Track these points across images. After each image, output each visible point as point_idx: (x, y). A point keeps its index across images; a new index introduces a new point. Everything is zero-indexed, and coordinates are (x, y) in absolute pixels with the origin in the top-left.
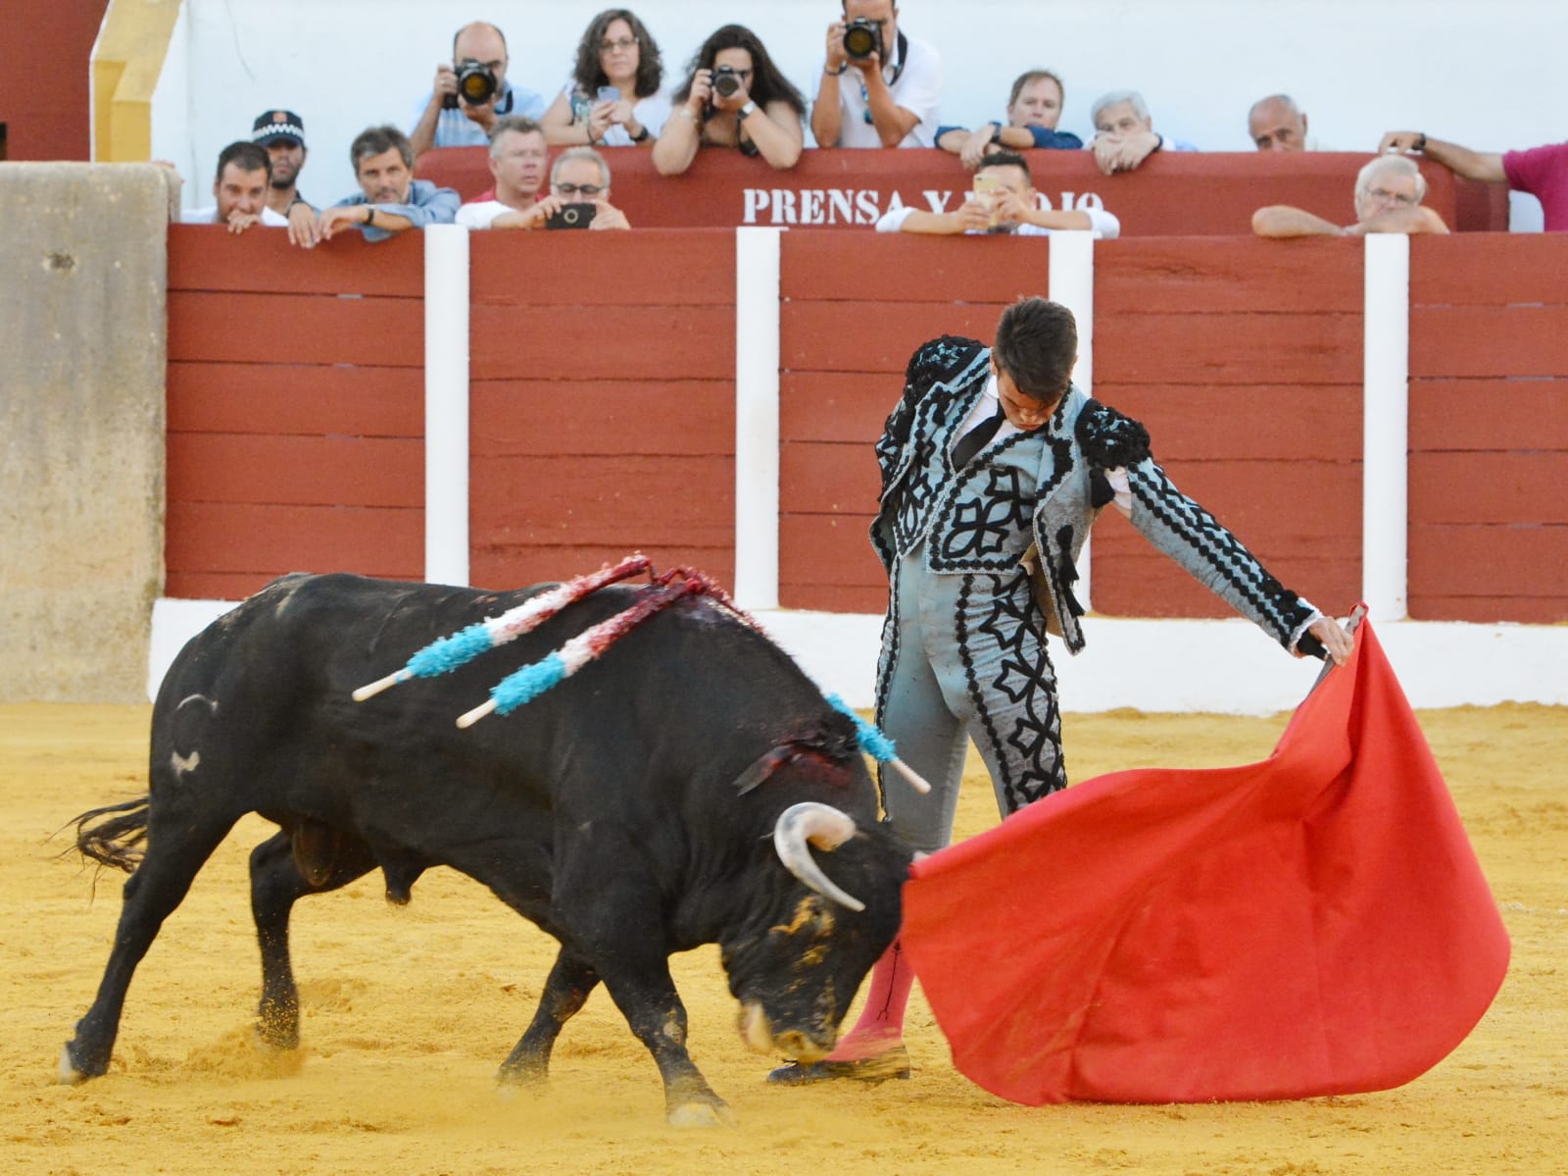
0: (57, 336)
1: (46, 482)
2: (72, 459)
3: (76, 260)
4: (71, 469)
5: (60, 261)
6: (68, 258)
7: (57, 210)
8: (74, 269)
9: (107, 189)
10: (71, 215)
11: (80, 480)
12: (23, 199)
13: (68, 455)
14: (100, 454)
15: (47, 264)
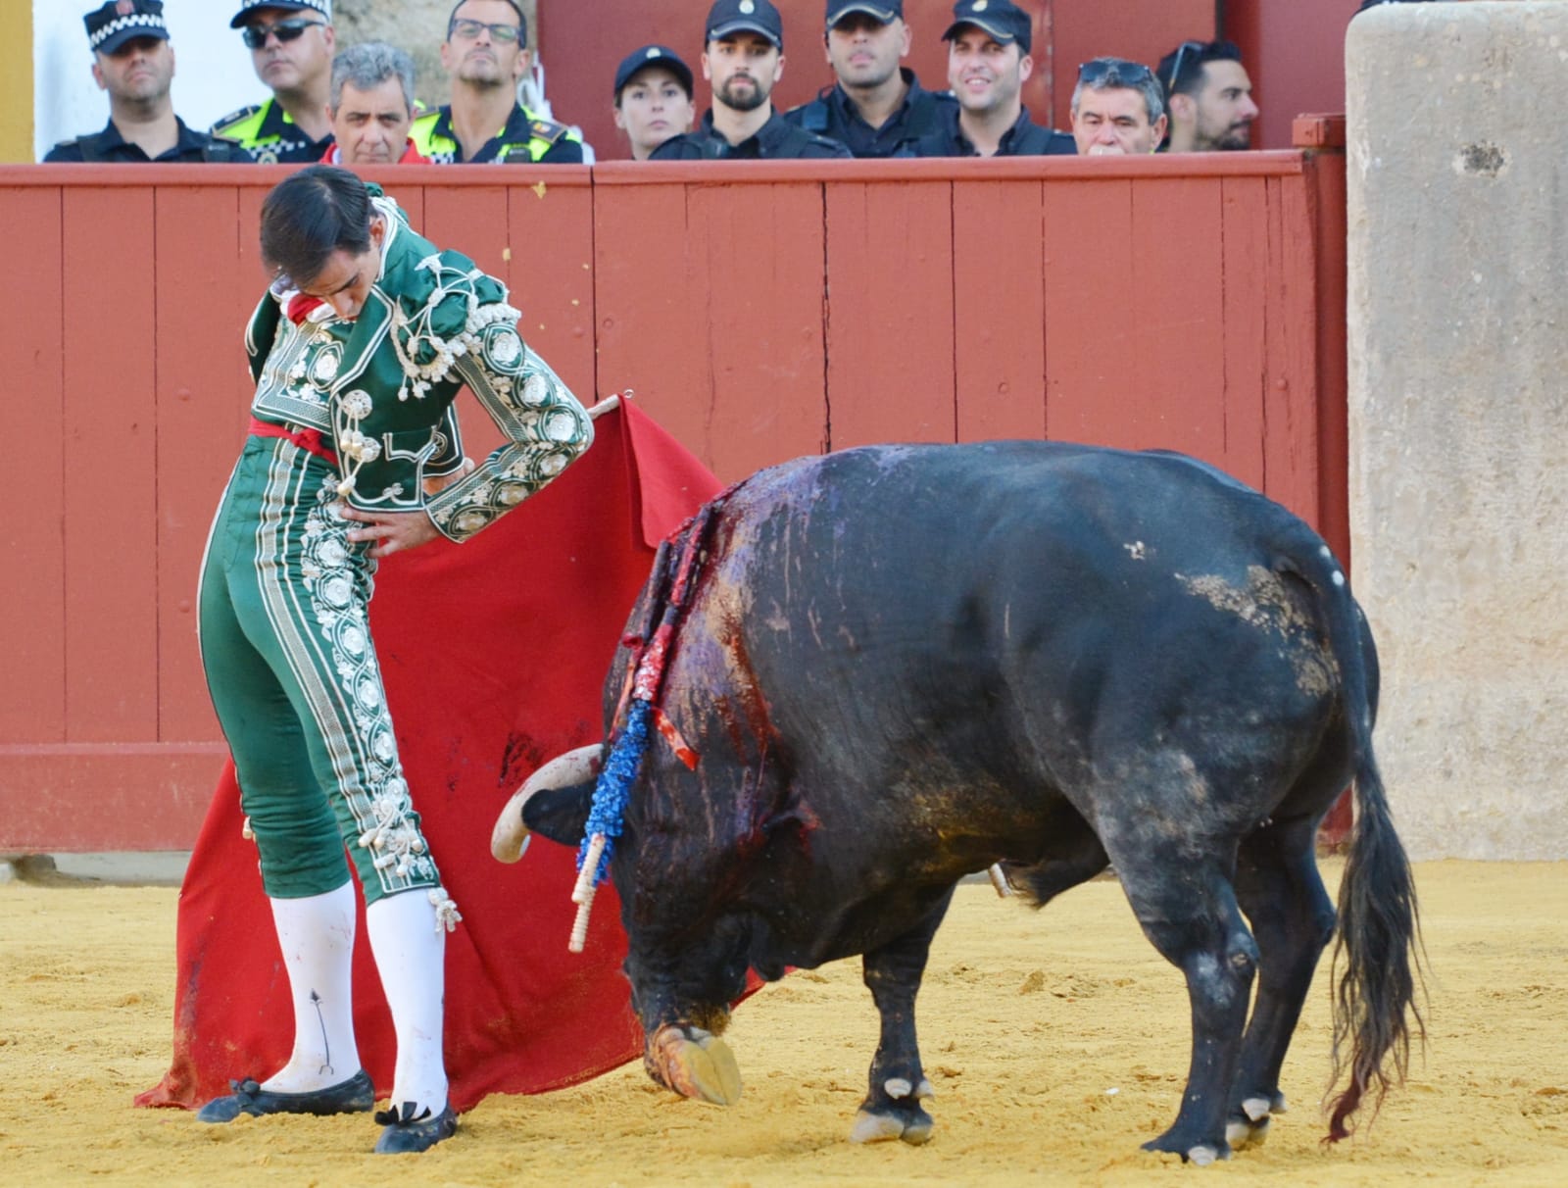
0: (1478, 278)
1: (1463, 511)
2: (1504, 472)
3: (1507, 156)
4: (1502, 488)
5: (1479, 158)
6: (1494, 151)
7: (1476, 78)
8: (1503, 170)
9: (1554, 41)
10: (1497, 85)
11: (1518, 507)
12: (1421, 62)
13: (1498, 465)
14: (1549, 463)
15: (1459, 163)
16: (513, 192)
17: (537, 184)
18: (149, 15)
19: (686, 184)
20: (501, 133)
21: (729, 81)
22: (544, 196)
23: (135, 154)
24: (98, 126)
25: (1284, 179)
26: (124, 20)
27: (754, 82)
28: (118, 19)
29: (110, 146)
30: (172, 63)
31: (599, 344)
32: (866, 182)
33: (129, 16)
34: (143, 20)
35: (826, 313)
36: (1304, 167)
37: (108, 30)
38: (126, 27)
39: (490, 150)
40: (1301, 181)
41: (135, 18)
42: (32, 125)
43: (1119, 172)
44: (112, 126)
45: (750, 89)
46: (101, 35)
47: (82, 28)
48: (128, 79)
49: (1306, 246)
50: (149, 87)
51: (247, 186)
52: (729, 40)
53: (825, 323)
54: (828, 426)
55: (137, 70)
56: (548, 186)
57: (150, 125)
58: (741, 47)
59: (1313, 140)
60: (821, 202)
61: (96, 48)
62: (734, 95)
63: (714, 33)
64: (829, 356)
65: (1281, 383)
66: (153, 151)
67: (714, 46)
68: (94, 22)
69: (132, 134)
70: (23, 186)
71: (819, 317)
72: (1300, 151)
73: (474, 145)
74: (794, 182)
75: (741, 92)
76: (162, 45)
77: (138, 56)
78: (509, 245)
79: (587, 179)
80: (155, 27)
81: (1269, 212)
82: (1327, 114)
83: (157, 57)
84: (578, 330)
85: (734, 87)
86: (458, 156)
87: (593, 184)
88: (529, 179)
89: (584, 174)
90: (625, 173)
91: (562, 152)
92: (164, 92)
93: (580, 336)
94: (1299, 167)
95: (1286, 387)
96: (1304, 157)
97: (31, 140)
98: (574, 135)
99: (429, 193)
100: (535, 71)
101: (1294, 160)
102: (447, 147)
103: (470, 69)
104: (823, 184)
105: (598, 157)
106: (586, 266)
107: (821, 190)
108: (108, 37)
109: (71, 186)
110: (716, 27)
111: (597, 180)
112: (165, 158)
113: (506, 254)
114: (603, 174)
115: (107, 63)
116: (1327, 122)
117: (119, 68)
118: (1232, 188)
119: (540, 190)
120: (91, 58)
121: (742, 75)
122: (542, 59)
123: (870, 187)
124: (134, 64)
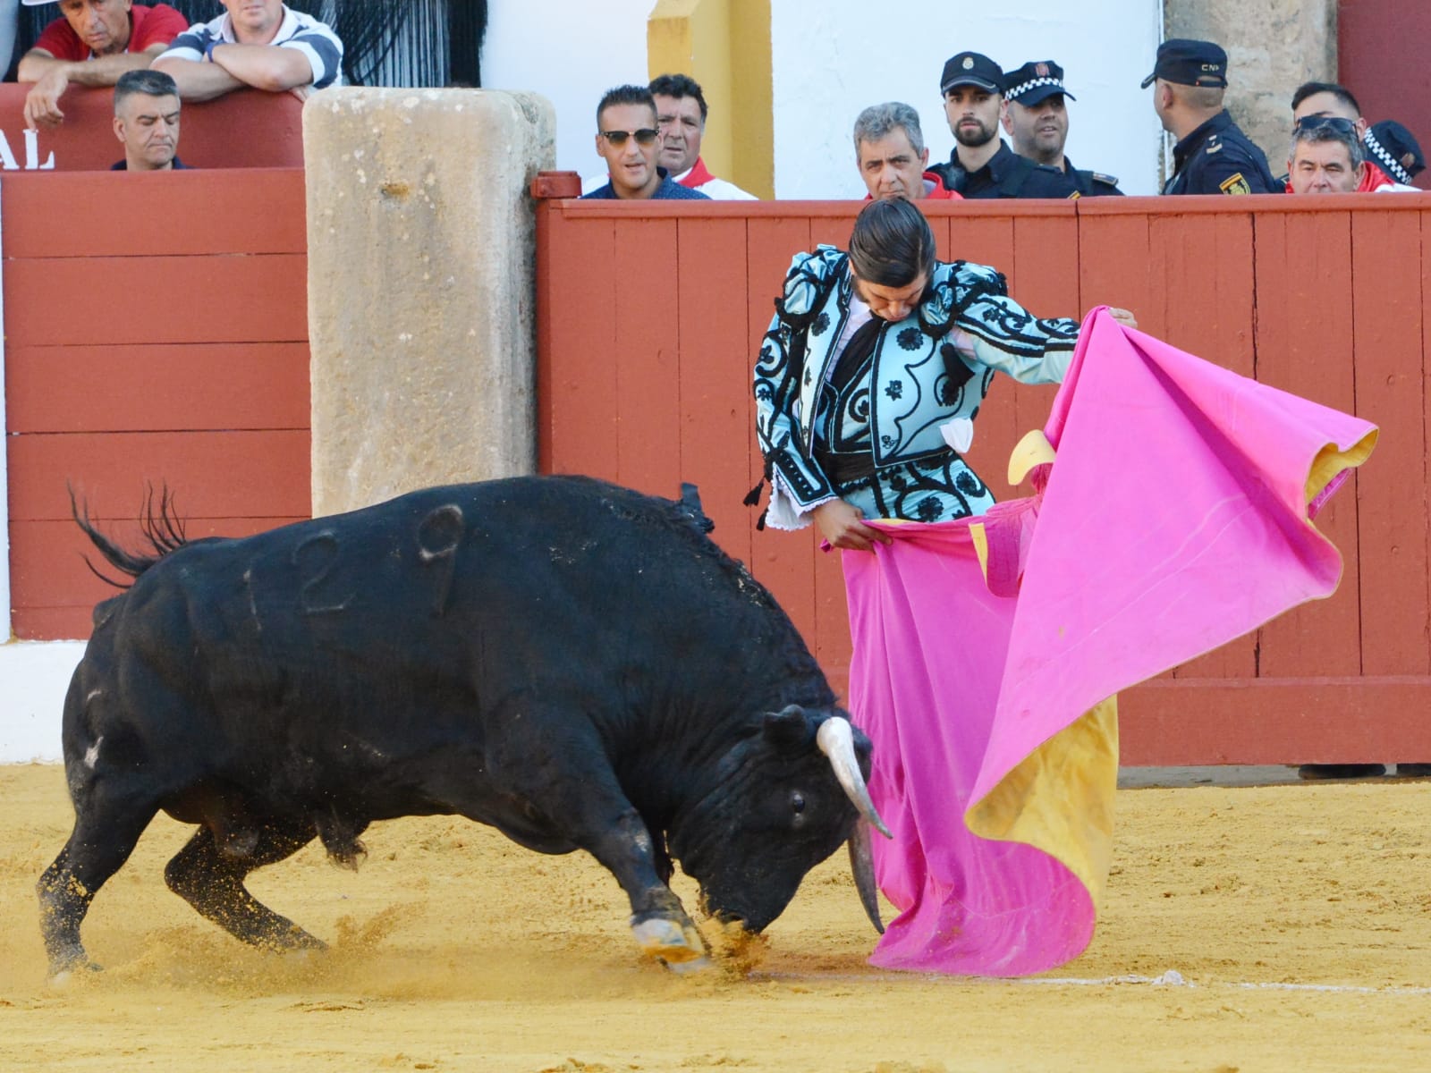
19: (1149, 214)
21: (959, 125)
26: (1042, 80)
28: (1037, 78)
32: (1286, 212)
33: (1046, 77)
35: (1255, 319)
38: (1044, 84)
41: (1050, 79)
45: (977, 130)
48: (1039, 130)
51: (815, 217)
52: (955, 92)
53: (1254, 328)
58: (967, 97)
60: (1251, 228)
62: (964, 135)
64: (1258, 354)
71: (1249, 323)
74: (1231, 213)
75: (969, 133)
79: (1073, 211)
85: (963, 129)
87: (1078, 215)
89: (1069, 207)
104: (1252, 214)
107: (1249, 221)
111: (1080, 212)
114: (1086, 207)
115: (1021, 114)
117: (1031, 119)
123: (1290, 217)
124: (1047, 119)
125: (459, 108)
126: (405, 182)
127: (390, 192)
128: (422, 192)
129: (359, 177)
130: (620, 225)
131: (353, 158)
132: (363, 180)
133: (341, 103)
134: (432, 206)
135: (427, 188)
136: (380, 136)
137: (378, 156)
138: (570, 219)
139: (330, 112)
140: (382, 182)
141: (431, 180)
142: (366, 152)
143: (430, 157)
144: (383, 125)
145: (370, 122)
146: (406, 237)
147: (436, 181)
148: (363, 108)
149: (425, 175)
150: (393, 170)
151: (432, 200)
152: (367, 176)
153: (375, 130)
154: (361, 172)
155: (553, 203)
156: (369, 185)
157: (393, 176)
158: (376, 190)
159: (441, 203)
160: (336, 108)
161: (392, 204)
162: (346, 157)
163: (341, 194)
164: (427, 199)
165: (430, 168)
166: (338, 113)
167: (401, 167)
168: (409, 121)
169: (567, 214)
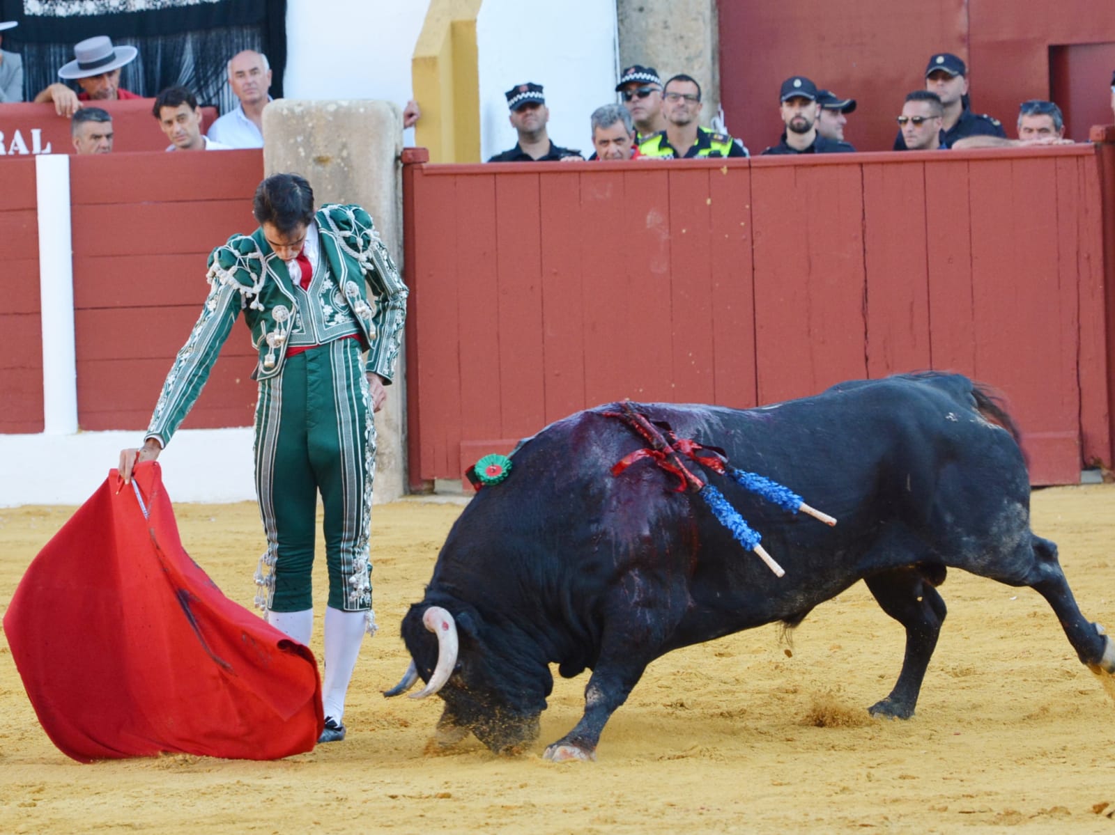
16: (712, 172)
17: (722, 167)
18: (535, 92)
20: (696, 143)
21: (793, 120)
22: (728, 173)
23: (527, 158)
24: (512, 146)
25: (1086, 158)
26: (523, 95)
27: (805, 119)
28: (520, 94)
29: (517, 155)
30: (547, 115)
31: (755, 243)
32: (883, 163)
33: (526, 92)
34: (532, 94)
35: (864, 226)
36: (1096, 151)
37: (515, 99)
38: (524, 98)
39: (693, 151)
40: (1094, 158)
41: (528, 94)
42: (479, 145)
43: (1003, 155)
44: (518, 146)
45: (803, 122)
46: (512, 101)
47: (505, 98)
48: (524, 122)
49: (1097, 189)
50: (534, 126)
51: (584, 171)
52: (791, 101)
53: (864, 232)
54: (866, 281)
55: (528, 118)
56: (729, 168)
57: (536, 145)
58: (797, 104)
59: (1100, 138)
60: (861, 173)
61: (511, 108)
62: (796, 127)
63: (784, 98)
64: (867, 247)
65: (1086, 255)
66: (536, 156)
67: (785, 104)
68: (510, 95)
69: (528, 149)
70: (476, 174)
71: (860, 229)
72: (1093, 144)
73: (683, 150)
74: (847, 164)
75: (799, 124)
76: (542, 107)
77: (529, 111)
78: (710, 197)
79: (747, 165)
80: (538, 98)
81: (1079, 174)
82: (1108, 125)
83: (539, 112)
84: (744, 237)
85: (795, 122)
86: (676, 155)
87: (750, 167)
88: (719, 165)
89: (744, 162)
90: (765, 161)
91: (736, 151)
92: (542, 129)
93: (745, 240)
94: (1093, 151)
95: (1088, 258)
96: (1096, 146)
97: (479, 151)
98: (740, 142)
99: (672, 173)
100: (719, 113)
101: (1090, 148)
102: (668, 152)
103: (675, 117)
104: (861, 164)
105: (751, 154)
106: (748, 207)
107: (860, 168)
108: (516, 103)
109: (500, 173)
110: (784, 95)
111: (753, 165)
112: (542, 159)
113: (709, 201)
114: (755, 162)
115: (515, 113)
116: (1107, 129)
117: (520, 117)
118: (1060, 162)
119: (725, 170)
120: (508, 113)
121: (798, 116)
122: (723, 107)
123: (885, 166)
124: (527, 115)
125: (362, 110)
126: (329, 155)
127: (320, 161)
128: (339, 161)
129: (300, 153)
130: (458, 178)
131: (296, 141)
132: (303, 154)
133: (288, 109)
134: (346, 169)
135: (343, 159)
136: (313, 128)
137: (312, 139)
138: (427, 175)
139: (282, 114)
140: (314, 155)
141: (345, 153)
142: (305, 137)
143: (344, 140)
144: (315, 121)
145: (307, 119)
146: (329, 187)
147: (349, 154)
148: (302, 112)
149: (341, 150)
150: (321, 148)
151: (345, 165)
152: (305, 151)
153: (310, 125)
154: (301, 150)
155: (416, 166)
156: (307, 157)
157: (321, 151)
158: (311, 161)
159: (352, 167)
160: (285, 112)
161: (319, 168)
162: (292, 141)
163: (289, 163)
164: (342, 165)
165: (344, 146)
166: (287, 115)
167: (326, 146)
168: (331, 118)
169: (426, 172)
